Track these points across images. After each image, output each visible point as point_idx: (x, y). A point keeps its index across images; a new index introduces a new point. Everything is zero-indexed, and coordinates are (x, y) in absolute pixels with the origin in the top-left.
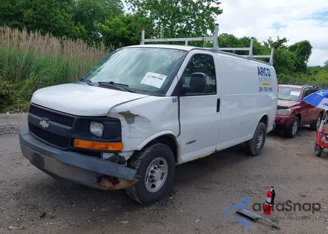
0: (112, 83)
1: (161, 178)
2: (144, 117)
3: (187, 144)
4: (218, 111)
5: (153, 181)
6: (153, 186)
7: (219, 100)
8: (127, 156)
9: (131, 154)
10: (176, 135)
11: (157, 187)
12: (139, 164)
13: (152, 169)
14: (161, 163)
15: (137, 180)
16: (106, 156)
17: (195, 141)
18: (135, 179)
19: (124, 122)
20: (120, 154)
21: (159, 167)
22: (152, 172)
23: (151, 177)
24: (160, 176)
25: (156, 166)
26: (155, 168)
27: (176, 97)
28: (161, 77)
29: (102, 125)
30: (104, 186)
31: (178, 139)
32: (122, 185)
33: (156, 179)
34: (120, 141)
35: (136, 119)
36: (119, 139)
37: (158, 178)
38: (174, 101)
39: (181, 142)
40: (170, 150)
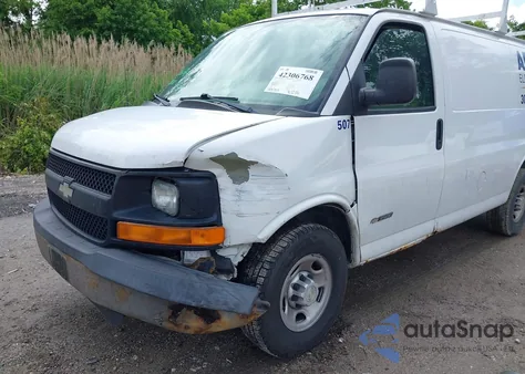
0: (204, 97)
1: (318, 300)
2: (269, 167)
3: (373, 221)
4: (439, 146)
5: (299, 306)
6: (301, 317)
7: (440, 124)
8: (236, 257)
9: (246, 250)
10: (347, 204)
11: (308, 318)
12: (264, 273)
13: (296, 280)
14: (316, 266)
15: (260, 312)
16: (191, 257)
17: (391, 214)
18: (255, 310)
19: (224, 180)
20: (221, 253)
21: (311, 276)
22: (296, 287)
23: (295, 298)
24: (314, 297)
25: (305, 274)
26: (302, 278)
27: (347, 117)
28: (309, 75)
29: (175, 189)
30: (187, 327)
31: (352, 214)
32: (227, 322)
33: (305, 302)
34: (218, 223)
35: (252, 170)
36: (214, 218)
37: (311, 299)
38: (341, 126)
39: (360, 217)
40: (336, 237)
